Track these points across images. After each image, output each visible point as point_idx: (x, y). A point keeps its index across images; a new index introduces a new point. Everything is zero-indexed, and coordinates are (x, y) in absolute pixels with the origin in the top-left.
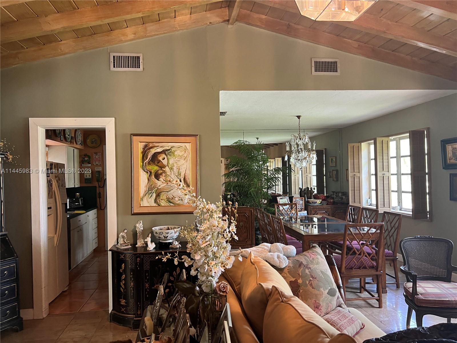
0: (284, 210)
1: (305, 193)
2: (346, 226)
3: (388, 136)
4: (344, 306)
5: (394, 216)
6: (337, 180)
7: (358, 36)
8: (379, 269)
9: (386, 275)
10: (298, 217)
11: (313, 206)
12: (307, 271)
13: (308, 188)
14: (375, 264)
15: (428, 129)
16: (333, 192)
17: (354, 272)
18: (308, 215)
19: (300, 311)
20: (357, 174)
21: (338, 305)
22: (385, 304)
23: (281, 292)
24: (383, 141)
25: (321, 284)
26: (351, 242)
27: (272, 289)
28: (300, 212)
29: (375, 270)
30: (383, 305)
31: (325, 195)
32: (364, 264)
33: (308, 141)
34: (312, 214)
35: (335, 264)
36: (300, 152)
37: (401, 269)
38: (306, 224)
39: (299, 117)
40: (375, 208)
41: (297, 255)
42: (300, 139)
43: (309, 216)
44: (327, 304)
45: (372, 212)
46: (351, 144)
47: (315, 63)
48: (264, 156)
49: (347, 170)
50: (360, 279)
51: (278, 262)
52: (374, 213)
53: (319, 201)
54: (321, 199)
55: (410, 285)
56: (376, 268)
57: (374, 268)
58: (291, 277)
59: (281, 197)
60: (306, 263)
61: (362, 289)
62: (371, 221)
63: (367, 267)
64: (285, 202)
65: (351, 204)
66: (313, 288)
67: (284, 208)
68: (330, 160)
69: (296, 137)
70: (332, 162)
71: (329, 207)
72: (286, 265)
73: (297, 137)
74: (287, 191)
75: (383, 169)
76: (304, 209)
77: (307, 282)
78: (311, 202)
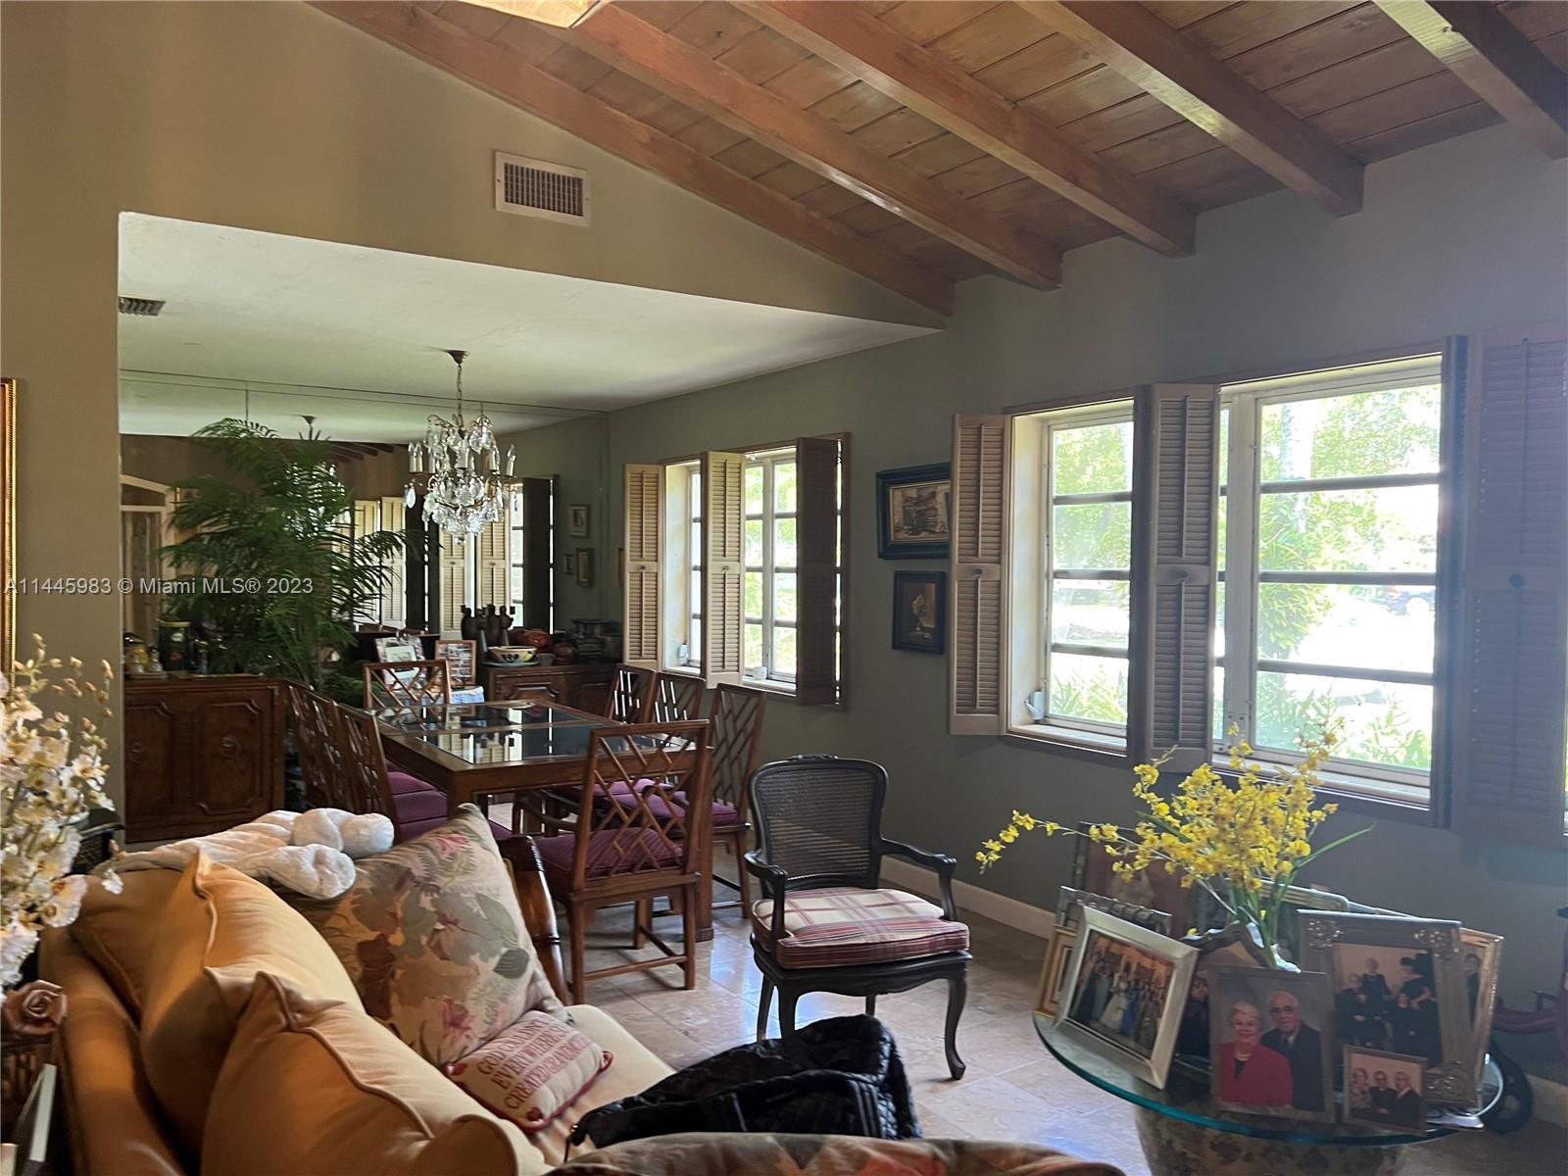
0: (398, 686)
1: (483, 625)
2: (592, 733)
3: (742, 450)
4: (554, 1004)
5: (745, 697)
6: (591, 584)
7: (649, 108)
8: (691, 866)
9: (715, 883)
10: (449, 710)
11: (505, 670)
12: (426, 901)
13: (491, 608)
14: (678, 850)
15: (847, 438)
16: (577, 622)
17: (614, 883)
18: (486, 699)
19: (344, 1056)
20: (651, 566)
21: (531, 1003)
22: (706, 975)
23: (288, 992)
24: (728, 466)
25: (474, 941)
26: (609, 786)
27: (254, 986)
28: (458, 692)
29: (679, 871)
30: (698, 977)
31: (551, 633)
32: (644, 854)
33: (487, 443)
34: (501, 697)
35: (540, 867)
36: (462, 481)
37: (747, 861)
38: (478, 731)
39: (458, 356)
40: (698, 671)
41: (397, 847)
42: (462, 434)
43: (491, 704)
44: (492, 1005)
45: (684, 686)
46: (633, 466)
47: (506, 172)
48: (333, 488)
49: (622, 550)
50: (637, 904)
51: (316, 878)
52: (691, 689)
53: (525, 654)
54: (533, 645)
55: (768, 906)
56: (681, 864)
57: (677, 865)
58: (362, 926)
59: (390, 640)
60: (423, 874)
61: (642, 937)
62: (681, 715)
63: (656, 864)
64: (406, 655)
65: (628, 661)
66: (442, 959)
67: (399, 678)
68: (571, 513)
69: (447, 425)
70: (576, 521)
71: (558, 671)
72: (347, 887)
73: (451, 426)
74: (421, 619)
75: (722, 553)
76: (474, 680)
77: (424, 940)
78: (499, 655)
